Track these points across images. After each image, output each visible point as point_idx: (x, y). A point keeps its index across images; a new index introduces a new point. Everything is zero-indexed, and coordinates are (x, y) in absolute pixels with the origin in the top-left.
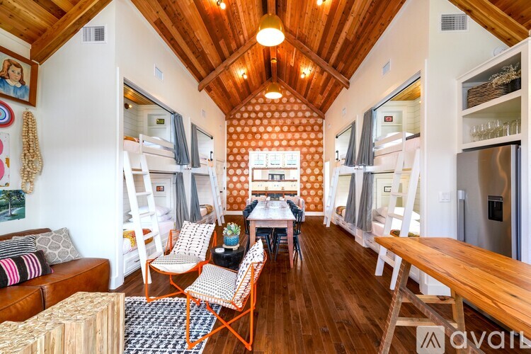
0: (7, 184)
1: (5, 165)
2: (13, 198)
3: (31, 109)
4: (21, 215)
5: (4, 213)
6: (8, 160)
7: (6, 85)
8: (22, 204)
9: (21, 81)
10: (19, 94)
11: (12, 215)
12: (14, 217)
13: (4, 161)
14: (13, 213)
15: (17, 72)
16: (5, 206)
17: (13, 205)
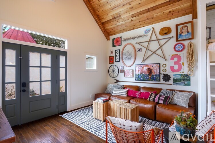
0: (183, 72)
1: (182, 65)
2: (185, 77)
3: (192, 41)
4: (189, 85)
5: (182, 83)
6: (183, 63)
7: (182, 36)
8: (189, 80)
9: (188, 32)
10: (187, 37)
11: (185, 84)
12: (186, 85)
13: (182, 64)
14: (185, 83)
15: (185, 29)
16: (182, 80)
17: (185, 80)
